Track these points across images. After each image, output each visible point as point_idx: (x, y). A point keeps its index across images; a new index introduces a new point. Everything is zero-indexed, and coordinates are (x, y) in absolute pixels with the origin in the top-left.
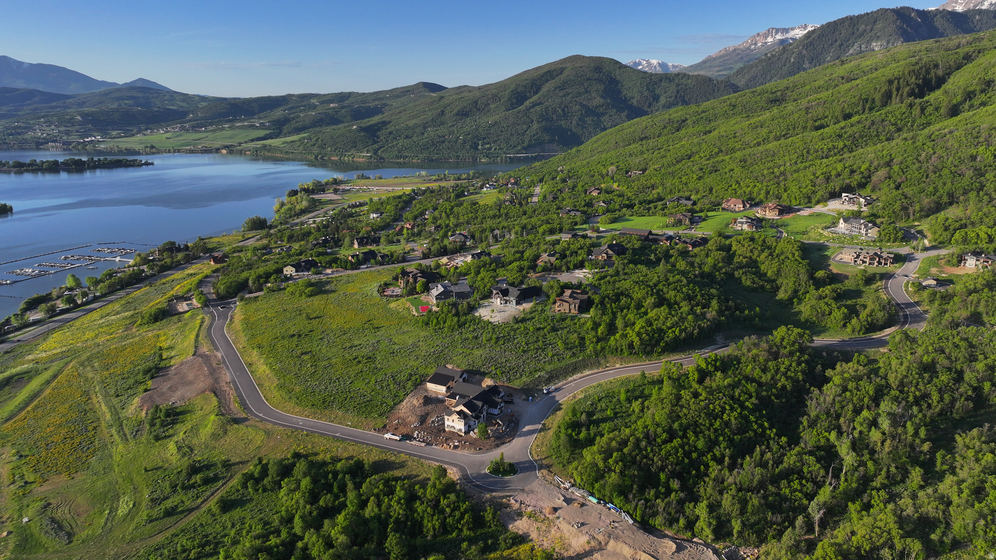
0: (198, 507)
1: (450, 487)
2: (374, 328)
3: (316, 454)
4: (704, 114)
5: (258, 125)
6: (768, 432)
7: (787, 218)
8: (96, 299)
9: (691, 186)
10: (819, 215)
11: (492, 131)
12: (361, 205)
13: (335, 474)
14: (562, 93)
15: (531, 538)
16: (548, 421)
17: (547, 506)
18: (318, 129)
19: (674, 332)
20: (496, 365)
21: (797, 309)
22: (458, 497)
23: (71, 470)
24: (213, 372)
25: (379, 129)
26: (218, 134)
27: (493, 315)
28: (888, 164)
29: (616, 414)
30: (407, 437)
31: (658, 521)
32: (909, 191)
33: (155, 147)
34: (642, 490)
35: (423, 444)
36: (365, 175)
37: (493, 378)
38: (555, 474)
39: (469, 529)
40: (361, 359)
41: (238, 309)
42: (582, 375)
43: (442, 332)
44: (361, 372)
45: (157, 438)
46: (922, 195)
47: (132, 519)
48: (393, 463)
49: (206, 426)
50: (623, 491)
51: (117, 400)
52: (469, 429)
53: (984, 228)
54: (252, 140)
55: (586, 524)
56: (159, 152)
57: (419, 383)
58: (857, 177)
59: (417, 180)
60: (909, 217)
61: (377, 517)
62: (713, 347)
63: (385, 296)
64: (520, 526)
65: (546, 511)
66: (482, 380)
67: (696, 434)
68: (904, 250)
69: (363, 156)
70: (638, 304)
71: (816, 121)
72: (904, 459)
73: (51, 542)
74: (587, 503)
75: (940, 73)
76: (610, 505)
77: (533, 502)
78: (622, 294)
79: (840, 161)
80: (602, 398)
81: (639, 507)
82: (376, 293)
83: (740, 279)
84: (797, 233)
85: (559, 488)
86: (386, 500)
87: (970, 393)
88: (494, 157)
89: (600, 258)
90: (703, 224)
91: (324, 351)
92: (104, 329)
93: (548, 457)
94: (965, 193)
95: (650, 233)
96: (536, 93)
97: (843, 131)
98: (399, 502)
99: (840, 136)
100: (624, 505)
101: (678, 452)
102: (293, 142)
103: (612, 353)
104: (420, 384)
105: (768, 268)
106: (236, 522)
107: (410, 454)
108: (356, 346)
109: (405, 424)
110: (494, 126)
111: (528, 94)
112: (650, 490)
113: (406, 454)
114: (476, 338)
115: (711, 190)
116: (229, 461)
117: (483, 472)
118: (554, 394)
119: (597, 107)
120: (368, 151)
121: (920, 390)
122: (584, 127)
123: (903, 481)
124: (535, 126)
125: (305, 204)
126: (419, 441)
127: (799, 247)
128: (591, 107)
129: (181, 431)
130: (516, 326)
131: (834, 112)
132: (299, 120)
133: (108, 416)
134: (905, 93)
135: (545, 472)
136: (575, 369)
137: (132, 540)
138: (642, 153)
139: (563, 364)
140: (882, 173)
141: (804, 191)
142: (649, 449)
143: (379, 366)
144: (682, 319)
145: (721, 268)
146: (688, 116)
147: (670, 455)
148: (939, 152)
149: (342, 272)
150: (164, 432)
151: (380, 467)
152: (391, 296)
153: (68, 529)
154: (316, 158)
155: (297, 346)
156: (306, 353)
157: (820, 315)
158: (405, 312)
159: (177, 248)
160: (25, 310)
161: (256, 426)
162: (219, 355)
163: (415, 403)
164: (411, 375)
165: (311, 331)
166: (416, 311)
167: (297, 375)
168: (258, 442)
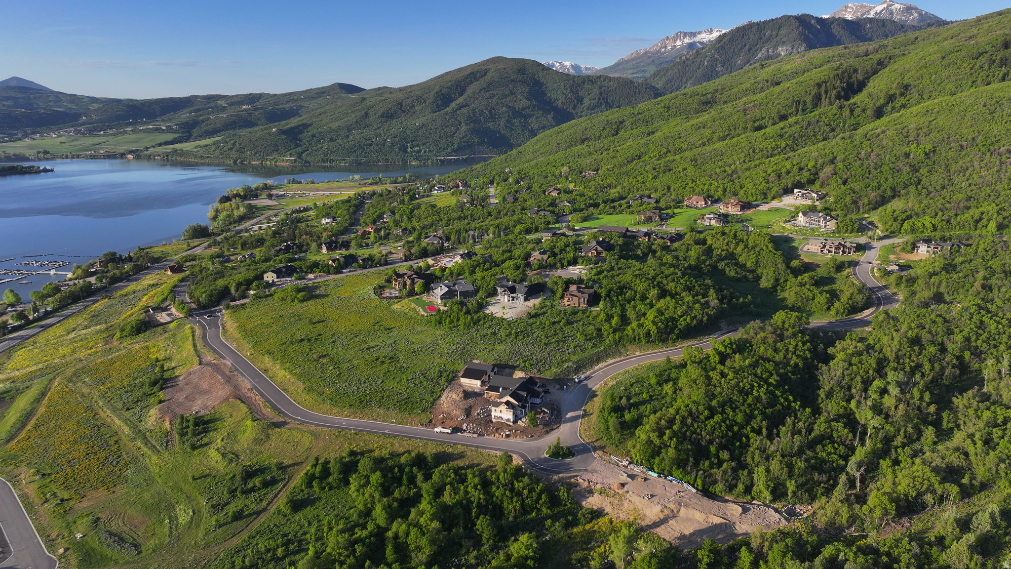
0: (265, 510)
1: (518, 473)
2: (386, 329)
4: (640, 116)
5: (164, 128)
6: (793, 404)
7: (749, 213)
8: (47, 315)
9: (648, 185)
10: (777, 210)
11: (420, 134)
12: (306, 210)
13: (401, 468)
14: (487, 95)
15: (606, 512)
16: (588, 407)
17: (614, 484)
18: (232, 132)
19: (685, 320)
20: (522, 359)
21: (781, 297)
22: (531, 479)
23: (108, 485)
24: (228, 380)
25: (301, 132)
26: (120, 138)
27: (505, 311)
28: (832, 161)
29: (651, 396)
30: (456, 430)
31: (719, 488)
32: (856, 186)
33: (48, 153)
34: (696, 464)
36: (296, 179)
37: (523, 370)
38: (610, 454)
39: (548, 508)
40: (382, 359)
41: (226, 316)
42: (607, 364)
43: (458, 330)
44: (389, 371)
45: (194, 447)
46: (868, 189)
47: (198, 526)
48: (453, 454)
49: (244, 432)
50: (681, 464)
51: (130, 413)
52: (517, 419)
53: (927, 218)
54: (160, 145)
55: (655, 496)
56: (54, 157)
57: (452, 379)
58: (806, 174)
59: (352, 184)
60: (859, 210)
61: (459, 504)
62: (719, 333)
63: (384, 298)
64: (593, 502)
65: (615, 487)
66: (513, 373)
67: (734, 410)
68: (863, 240)
69: (286, 160)
70: (643, 296)
71: (754, 122)
72: (916, 420)
73: (118, 554)
74: (649, 477)
75: (860, 78)
76: (670, 478)
77: (600, 480)
78: (624, 287)
79: (787, 159)
80: (633, 383)
81: (698, 477)
82: (373, 296)
83: (724, 270)
84: (762, 227)
85: (618, 466)
86: (462, 487)
87: (954, 361)
88: (425, 159)
89: (590, 255)
90: (672, 220)
91: (341, 354)
92: (79, 344)
93: (599, 439)
94: (906, 187)
95: (627, 230)
96: (461, 94)
97: (784, 131)
98: (475, 487)
99: (781, 136)
100: (684, 477)
101: (721, 426)
102: (207, 146)
103: (631, 342)
105: (747, 259)
106: (311, 520)
107: (466, 445)
108: (373, 347)
109: (450, 416)
110: (421, 128)
111: (453, 96)
112: (704, 462)
113: (462, 445)
114: (494, 334)
115: (669, 188)
116: (282, 463)
117: (543, 457)
118: (585, 382)
119: (523, 109)
120: (291, 155)
121: (913, 361)
122: (513, 129)
123: (918, 439)
124: (464, 128)
125: (242, 210)
126: (470, 432)
127: (770, 239)
128: (517, 109)
129: (218, 438)
130: (531, 321)
131: (770, 114)
132: (209, 122)
133: (127, 430)
134: (833, 96)
135: (600, 453)
136: (599, 358)
137: (207, 546)
138: (590, 154)
139: (587, 354)
140: (828, 169)
141: (760, 188)
142: (696, 425)
143: (405, 365)
144: (690, 308)
145: (705, 261)
146: (625, 118)
147: (715, 429)
148: (877, 150)
149: (325, 276)
150: (198, 441)
151: (442, 458)
152: (391, 298)
153: (131, 540)
154: (235, 162)
155: (310, 350)
156: (323, 357)
157: (805, 300)
158: (412, 312)
159: (119, 259)
161: (298, 429)
162: (228, 363)
163: (455, 397)
164: (441, 371)
165: (319, 335)
166: (424, 311)
167: (322, 378)
168: (306, 444)
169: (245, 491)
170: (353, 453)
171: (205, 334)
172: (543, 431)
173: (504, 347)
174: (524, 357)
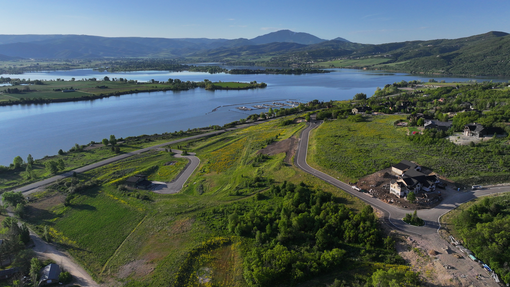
0: (250, 195)
2: (380, 138)
3: (313, 187)
5: (385, 56)
15: (410, 263)
16: (465, 204)
17: (432, 249)
18: (417, 58)
23: (220, 171)
24: (292, 145)
27: (459, 140)
30: (366, 191)
33: (334, 66)
35: (371, 196)
36: (434, 80)
38: (451, 235)
40: (363, 150)
44: (359, 156)
45: (254, 166)
48: (349, 200)
49: (274, 165)
51: (252, 150)
52: (404, 195)
54: (381, 64)
55: (456, 269)
56: (335, 68)
61: (320, 221)
63: (397, 125)
65: (430, 252)
66: (430, 173)
69: (439, 72)
73: (196, 192)
74: (467, 258)
76: (486, 265)
77: (423, 244)
82: (393, 124)
85: (449, 243)
86: (330, 214)
91: (347, 144)
92: (266, 126)
93: (452, 224)
98: (336, 217)
100: (497, 268)
104: (388, 167)
107: (360, 199)
108: (365, 145)
109: (367, 183)
113: (358, 198)
117: (399, 219)
118: (478, 191)
120: (443, 69)
125: (391, 91)
126: (371, 194)
129: (263, 166)
130: (471, 148)
133: (244, 156)
135: (444, 231)
136: (506, 179)
137: (220, 200)
139: (497, 174)
149: (382, 114)
150: (258, 164)
151: (340, 200)
152: (401, 126)
153: (204, 190)
154: (411, 72)
155: (335, 140)
156: (337, 144)
158: (403, 133)
159: (318, 103)
160: (248, 119)
161: (294, 169)
162: (299, 139)
163: (379, 175)
164: (386, 162)
165: (347, 136)
166: (409, 133)
167: (326, 152)
168: (290, 176)
169: (251, 186)
170: (303, 184)
171: (306, 128)
172: (416, 207)
173: (438, 158)
174: (446, 166)
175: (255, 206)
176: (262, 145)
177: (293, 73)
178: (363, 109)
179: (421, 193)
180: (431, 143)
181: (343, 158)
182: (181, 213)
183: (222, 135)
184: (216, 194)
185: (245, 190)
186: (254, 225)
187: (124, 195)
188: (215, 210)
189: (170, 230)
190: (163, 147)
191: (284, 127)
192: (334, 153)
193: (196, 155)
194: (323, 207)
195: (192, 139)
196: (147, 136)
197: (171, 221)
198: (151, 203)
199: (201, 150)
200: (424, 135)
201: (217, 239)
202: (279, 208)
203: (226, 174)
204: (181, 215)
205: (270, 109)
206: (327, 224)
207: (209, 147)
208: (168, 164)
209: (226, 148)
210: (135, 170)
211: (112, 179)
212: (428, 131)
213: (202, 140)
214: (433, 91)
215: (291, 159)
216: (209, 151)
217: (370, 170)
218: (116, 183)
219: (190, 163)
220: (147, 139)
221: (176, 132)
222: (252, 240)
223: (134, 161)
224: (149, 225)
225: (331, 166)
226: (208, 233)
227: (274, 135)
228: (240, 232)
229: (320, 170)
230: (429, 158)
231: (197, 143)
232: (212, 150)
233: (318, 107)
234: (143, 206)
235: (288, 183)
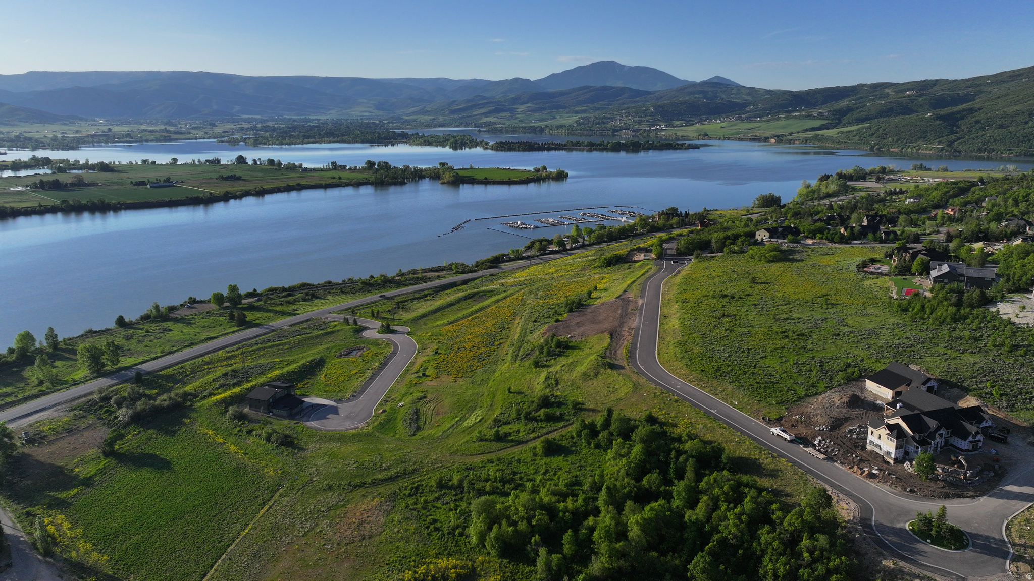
0: (528, 441)
2: (828, 304)
3: (675, 425)
5: (815, 115)
8: (583, 246)
12: (901, 192)
18: (883, 119)
20: (994, 382)
23: (460, 374)
24: (624, 316)
30: (807, 442)
33: (707, 135)
35: (822, 456)
36: (924, 165)
37: (981, 397)
40: (790, 334)
43: (923, 324)
44: (783, 348)
45: (537, 365)
47: (470, 433)
48: (765, 467)
49: (583, 364)
52: (904, 456)
54: (806, 130)
57: (856, 378)
61: (698, 525)
63: (864, 272)
66: (961, 397)
69: (931, 148)
82: (853, 268)
86: (723, 508)
91: (750, 317)
92: (566, 267)
98: (738, 517)
104: (856, 380)
107: (794, 463)
108: (794, 319)
109: (808, 421)
113: (789, 460)
116: (583, 404)
117: (899, 525)
120: (940, 142)
125: (834, 188)
126: (819, 451)
133: (516, 337)
135: (1025, 568)
143: (810, 346)
149: (825, 244)
150: (546, 361)
152: (873, 273)
153: (421, 424)
154: (872, 149)
155: (723, 306)
158: (881, 292)
159: (677, 215)
160: (528, 248)
161: (629, 377)
162: (640, 302)
163: (836, 400)
164: (849, 365)
165: (748, 295)
166: (897, 293)
167: (704, 336)
168: (621, 394)
169: (529, 418)
170: (651, 419)
171: (654, 275)
172: (939, 491)
173: (977, 358)
174: (1002, 380)
175: (537, 472)
176: (556, 312)
177: (624, 150)
178: (782, 233)
179: (947, 453)
180: (956, 319)
181: (743, 352)
182: (362, 485)
183: (470, 285)
184: (448, 436)
185: (513, 427)
186: (533, 530)
187: (239, 431)
188: (441, 479)
189: (332, 533)
190: (341, 311)
191: (606, 270)
192: (723, 338)
193: (409, 334)
194: (703, 485)
195: (406, 294)
196: (309, 285)
197: (335, 507)
198: (296, 454)
199: (421, 322)
200: (934, 298)
201: (443, 563)
202: (595, 482)
203: (472, 383)
204: (362, 491)
205: (574, 228)
206: (716, 537)
207: (439, 314)
208: (347, 355)
209: (476, 318)
210: (273, 367)
211: (218, 389)
212: (942, 288)
213: (426, 296)
214: (927, 189)
215: (622, 352)
216: (438, 323)
217: (813, 386)
218: (224, 401)
219: (394, 353)
220: (307, 294)
221: (372, 277)
222: (527, 570)
223: (272, 346)
224: (284, 517)
225: (716, 371)
226: (420, 545)
227: (583, 289)
228: (499, 547)
229: (691, 382)
230: (955, 358)
231: (415, 305)
232: (445, 321)
233: (677, 223)
234: (278, 463)
235: (615, 415)
